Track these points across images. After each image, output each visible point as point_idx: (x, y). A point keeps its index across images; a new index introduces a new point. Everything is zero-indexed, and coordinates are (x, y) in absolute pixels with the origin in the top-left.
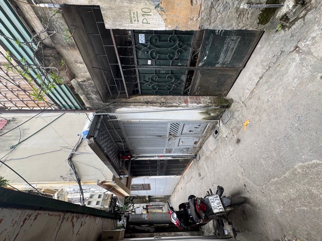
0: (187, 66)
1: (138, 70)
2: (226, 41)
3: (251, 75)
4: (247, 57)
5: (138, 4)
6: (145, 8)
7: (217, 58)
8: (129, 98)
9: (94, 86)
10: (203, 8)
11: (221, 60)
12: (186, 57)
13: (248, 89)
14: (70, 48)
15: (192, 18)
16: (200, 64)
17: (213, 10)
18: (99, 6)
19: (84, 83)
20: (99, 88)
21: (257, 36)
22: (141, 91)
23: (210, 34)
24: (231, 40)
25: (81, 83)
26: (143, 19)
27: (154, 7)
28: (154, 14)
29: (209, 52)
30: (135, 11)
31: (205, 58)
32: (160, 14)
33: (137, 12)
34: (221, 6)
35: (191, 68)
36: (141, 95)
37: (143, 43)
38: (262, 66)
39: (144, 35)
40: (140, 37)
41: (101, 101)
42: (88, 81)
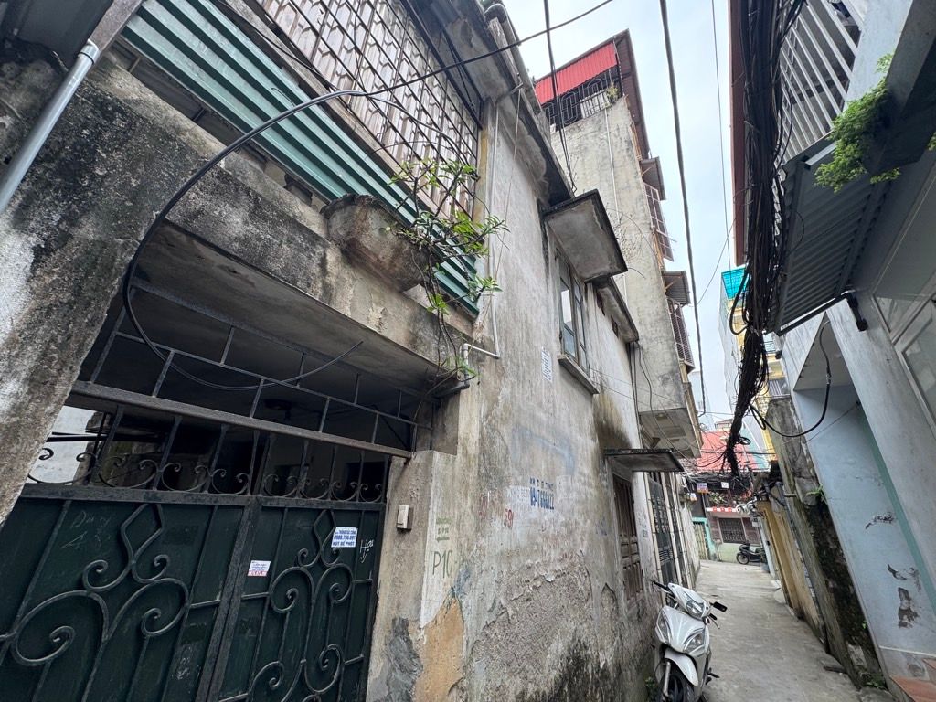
1: (242, 508)
5: (456, 544)
6: (452, 560)
14: (411, 333)
19: (316, 260)
26: (440, 555)
27: (452, 583)
28: (445, 584)
30: (450, 534)
32: (444, 602)
33: (448, 539)
37: (334, 541)
39: (354, 546)
40: (351, 529)
41: (186, 222)
42: (323, 282)
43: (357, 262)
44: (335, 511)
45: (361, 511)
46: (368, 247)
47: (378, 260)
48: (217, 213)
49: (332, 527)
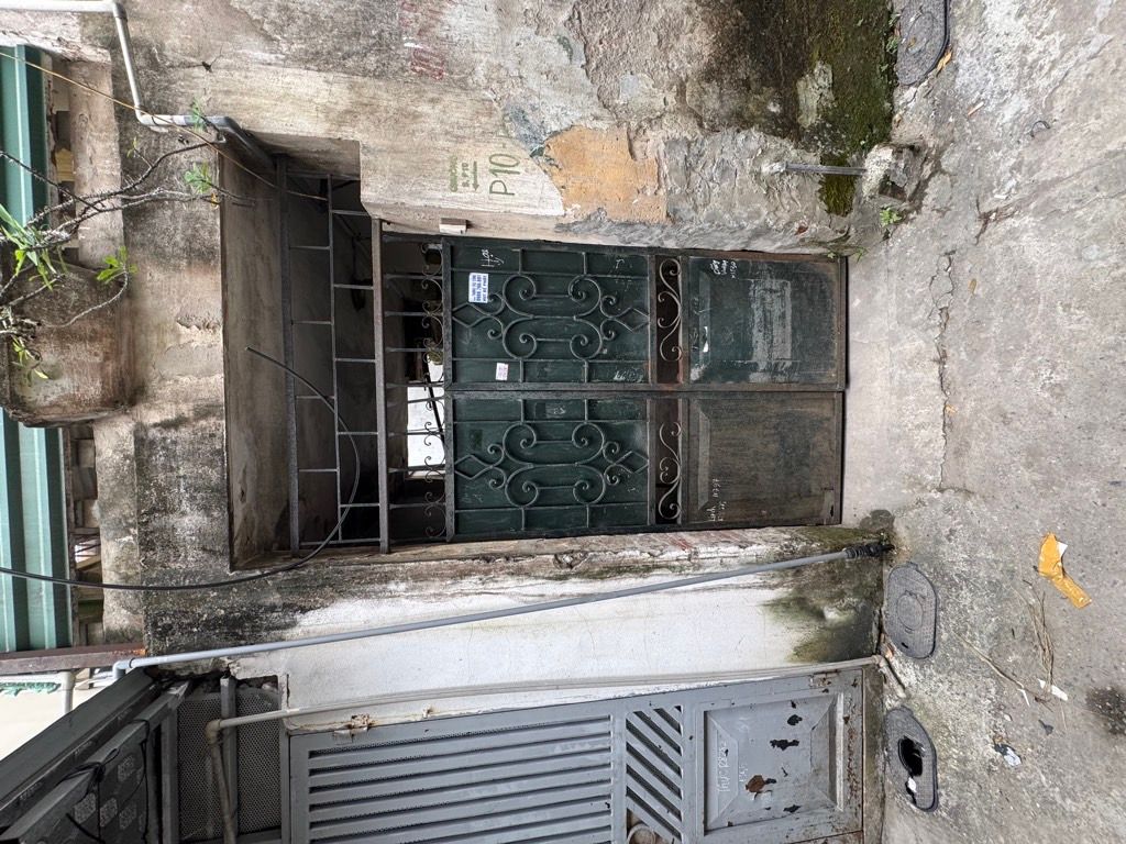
0: (645, 380)
1: (454, 401)
2: (751, 293)
3: (897, 377)
4: (837, 343)
5: (482, 145)
6: (501, 155)
7: (746, 348)
8: (390, 552)
9: (219, 452)
10: (665, 167)
11: (760, 355)
12: (638, 348)
13: (918, 427)
14: (189, 263)
15: (640, 187)
16: (695, 374)
17: (693, 175)
18: (356, 143)
19: (172, 434)
20: (243, 481)
21: (834, 280)
22: (457, 516)
23: (699, 275)
24: (765, 290)
25: (154, 433)
26: (494, 182)
27: (527, 154)
28: (526, 171)
29: (711, 328)
30: (469, 160)
31: (706, 349)
32: (545, 171)
33: (475, 163)
34: (711, 168)
35: (665, 387)
36: (452, 542)
37: (482, 301)
38: (915, 326)
39: (487, 275)
40: (471, 282)
41: (222, 554)
42: (196, 420)
43: (133, 380)
44: (453, 307)
45: (452, 272)
46: (98, 384)
47: (106, 358)
48: (194, 538)
49: (468, 306)
